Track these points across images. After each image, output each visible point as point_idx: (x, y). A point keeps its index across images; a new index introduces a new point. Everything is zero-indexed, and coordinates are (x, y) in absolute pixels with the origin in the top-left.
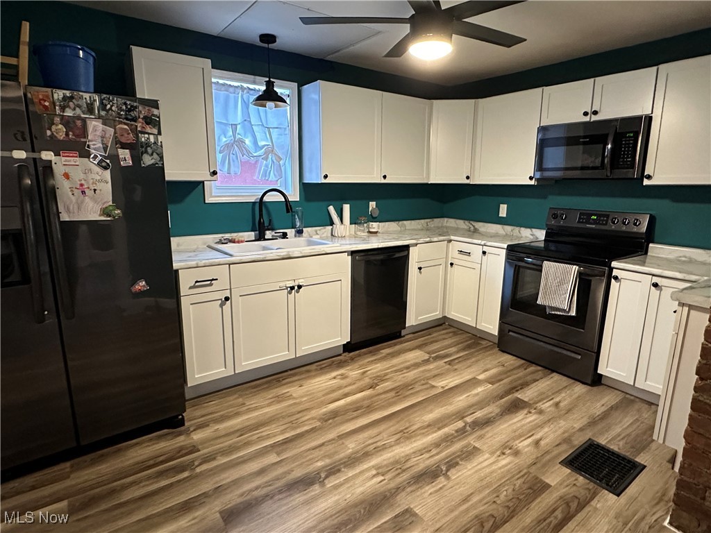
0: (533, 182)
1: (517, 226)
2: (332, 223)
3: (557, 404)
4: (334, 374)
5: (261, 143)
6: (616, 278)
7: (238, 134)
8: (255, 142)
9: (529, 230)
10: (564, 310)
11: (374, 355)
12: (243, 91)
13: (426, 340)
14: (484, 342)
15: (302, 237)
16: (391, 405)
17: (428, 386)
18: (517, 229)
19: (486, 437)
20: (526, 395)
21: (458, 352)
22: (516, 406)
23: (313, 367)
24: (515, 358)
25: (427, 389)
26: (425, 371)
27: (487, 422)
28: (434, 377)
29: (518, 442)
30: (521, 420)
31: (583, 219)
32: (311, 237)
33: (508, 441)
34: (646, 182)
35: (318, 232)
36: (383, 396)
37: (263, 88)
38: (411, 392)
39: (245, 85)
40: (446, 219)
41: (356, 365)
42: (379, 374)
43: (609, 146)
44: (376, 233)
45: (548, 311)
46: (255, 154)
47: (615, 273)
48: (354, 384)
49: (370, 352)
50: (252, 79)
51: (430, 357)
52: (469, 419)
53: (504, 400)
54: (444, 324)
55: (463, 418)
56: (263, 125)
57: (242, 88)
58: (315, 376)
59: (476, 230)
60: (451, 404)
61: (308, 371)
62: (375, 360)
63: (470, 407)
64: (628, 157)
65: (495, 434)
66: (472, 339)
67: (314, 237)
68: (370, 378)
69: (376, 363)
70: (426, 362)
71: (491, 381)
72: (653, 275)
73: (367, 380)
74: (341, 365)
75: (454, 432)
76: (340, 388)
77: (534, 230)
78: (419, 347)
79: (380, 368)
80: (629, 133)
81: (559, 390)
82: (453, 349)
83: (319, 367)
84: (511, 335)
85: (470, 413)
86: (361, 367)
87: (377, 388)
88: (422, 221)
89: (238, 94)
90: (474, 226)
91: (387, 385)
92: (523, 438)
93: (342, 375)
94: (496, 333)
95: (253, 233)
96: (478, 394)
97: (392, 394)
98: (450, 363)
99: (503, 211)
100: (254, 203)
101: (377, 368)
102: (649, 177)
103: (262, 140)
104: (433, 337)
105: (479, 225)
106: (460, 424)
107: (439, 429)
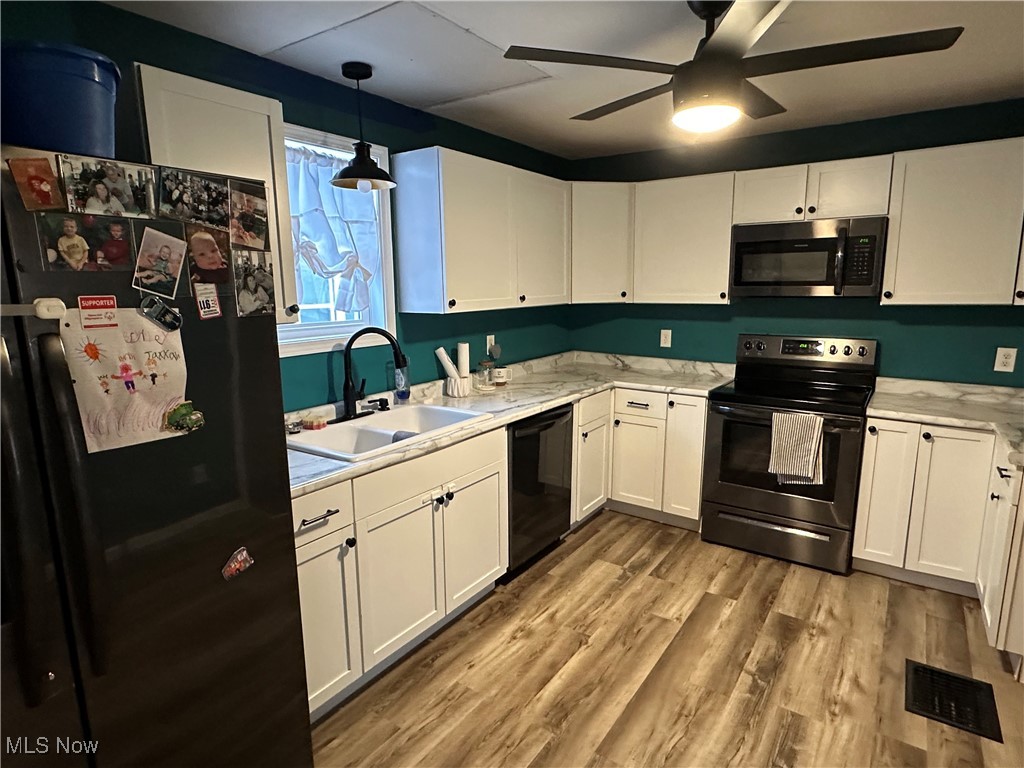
0: (726, 301)
1: (690, 360)
2: (443, 375)
3: (830, 613)
4: (509, 629)
5: (341, 249)
6: (873, 430)
7: (304, 234)
8: (333, 248)
9: (708, 364)
10: (807, 479)
11: (544, 581)
12: (308, 159)
13: (595, 543)
14: (675, 531)
15: (409, 404)
16: (632, 668)
17: (655, 622)
18: (690, 364)
19: (794, 691)
20: (787, 604)
21: (654, 554)
22: (789, 630)
23: (465, 624)
24: (730, 550)
25: (659, 626)
26: (635, 596)
27: (772, 669)
28: (654, 602)
29: (835, 688)
30: (809, 653)
31: (789, 348)
32: (422, 402)
33: (824, 691)
34: (884, 301)
35: (426, 392)
36: (609, 655)
38: (641, 639)
39: (310, 148)
40: (576, 353)
41: (530, 607)
42: (575, 615)
43: (840, 254)
44: (503, 384)
45: (780, 481)
46: (331, 269)
47: (870, 423)
48: (551, 642)
49: (534, 579)
50: (322, 138)
51: (625, 570)
52: (751, 666)
53: (767, 621)
54: (609, 512)
55: (741, 666)
56: (340, 217)
57: (305, 152)
58: (478, 643)
59: (626, 368)
60: (709, 646)
61: (463, 635)
62: (551, 591)
63: (737, 643)
64: (863, 270)
65: (800, 684)
66: (660, 528)
67: (426, 402)
68: (568, 626)
69: (557, 597)
70: (623, 578)
71: (732, 592)
72: (922, 423)
73: (565, 634)
74: (506, 610)
75: (748, 695)
76: (534, 656)
77: (715, 364)
78: (598, 555)
79: (568, 605)
80: (863, 237)
81: (818, 589)
82: (644, 552)
83: (475, 623)
84: (720, 518)
85: (743, 655)
86: (540, 607)
87: (590, 641)
88: (551, 359)
89: (298, 163)
90: (623, 362)
91: (599, 635)
92: (837, 681)
93: (521, 629)
94: (695, 515)
95: (332, 407)
96: (729, 621)
97: (619, 648)
98: (656, 573)
99: (666, 338)
100: (330, 354)
101: (565, 604)
102: (889, 295)
103: (342, 244)
104: (603, 536)
105: (629, 360)
106: (745, 680)
107: (727, 693)
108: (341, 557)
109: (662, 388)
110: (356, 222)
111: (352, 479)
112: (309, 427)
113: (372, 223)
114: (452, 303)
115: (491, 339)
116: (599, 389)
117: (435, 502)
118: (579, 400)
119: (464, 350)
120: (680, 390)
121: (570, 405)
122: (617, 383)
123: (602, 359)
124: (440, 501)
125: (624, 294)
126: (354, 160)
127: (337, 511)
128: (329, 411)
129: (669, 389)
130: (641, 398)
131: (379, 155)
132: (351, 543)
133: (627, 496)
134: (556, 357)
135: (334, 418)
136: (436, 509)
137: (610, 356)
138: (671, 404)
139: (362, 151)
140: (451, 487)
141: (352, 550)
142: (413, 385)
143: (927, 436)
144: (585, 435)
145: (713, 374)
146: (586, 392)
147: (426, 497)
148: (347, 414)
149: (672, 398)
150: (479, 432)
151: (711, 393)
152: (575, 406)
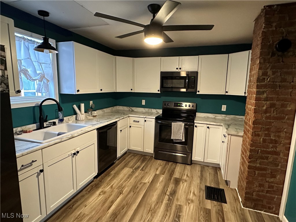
0: (159, 92)
1: (150, 108)
2: (75, 113)
3: (187, 175)
4: (98, 192)
5: (38, 72)
6: (196, 126)
7: (23, 66)
8: (35, 71)
9: (155, 110)
10: (181, 140)
11: (109, 176)
12: (25, 41)
13: (125, 162)
14: (147, 157)
15: (63, 123)
16: (136, 199)
17: (142, 184)
18: (150, 109)
19: (179, 199)
20: (177, 175)
21: (141, 164)
22: (177, 182)
23: (84, 192)
24: (162, 161)
25: (143, 185)
26: (136, 177)
27: (174, 193)
28: (142, 178)
29: (189, 196)
30: (183, 187)
31: (175, 105)
32: (68, 122)
33: (186, 197)
34: (198, 93)
35: (70, 119)
36: (129, 196)
37: (41, 41)
38: (138, 189)
39: (26, 37)
40: (118, 107)
41: (105, 184)
42: (119, 185)
43: (187, 81)
44: (96, 116)
45: (174, 141)
46: (34, 78)
47: (195, 124)
48: (111, 194)
49: (106, 175)
50: (31, 34)
51: (133, 170)
52: (168, 193)
53: (172, 180)
54: (129, 153)
55: (166, 193)
56: (37, 61)
57: (24, 38)
58: (88, 198)
59: (133, 111)
60: (157, 189)
61: (83, 196)
62: (111, 178)
63: (164, 187)
64: (193, 85)
65: (181, 196)
66: (143, 156)
67: (69, 122)
68: (117, 189)
69: (113, 180)
70: (133, 172)
71: (162, 173)
72: (207, 124)
73: (116, 191)
74: (97, 186)
75: (168, 201)
76: (106, 200)
77: (157, 110)
78: (125, 166)
79: (117, 182)
80: (192, 77)
81: (184, 169)
82: (139, 164)
83: (87, 192)
84: (160, 152)
85: (166, 190)
86: (108, 184)
87: (123, 192)
88: (110, 108)
89: (21, 41)
90: (132, 109)
91: (126, 190)
92: (189, 194)
93: (102, 192)
94: (152, 152)
95: (35, 125)
96: (162, 181)
97: (132, 193)
98: (142, 170)
99: (144, 102)
100: (34, 107)
101: (115, 182)
102: (199, 92)
103: (38, 70)
104: (127, 160)
105: (134, 108)
106: (167, 197)
107: (162, 202)
108: (38, 176)
109: (143, 116)
110: (44, 63)
111: (42, 149)
112: (26, 132)
113: (49, 64)
114: (78, 91)
115: (91, 102)
116: (125, 117)
117: (73, 155)
118: (119, 120)
119: (83, 106)
120: (147, 117)
121: (116, 122)
122: (130, 115)
123: (126, 108)
124: (74, 154)
125: (132, 90)
126: (43, 43)
127: (36, 161)
128: (34, 126)
129: (145, 117)
130: (137, 119)
131: (52, 42)
132: (42, 171)
133: (133, 148)
134: (112, 108)
135: (36, 128)
136: (73, 157)
137: (128, 107)
138: (145, 121)
139: (46, 40)
140: (78, 149)
141: (42, 174)
142: (65, 117)
143: (208, 127)
144: (121, 131)
145: (156, 112)
146: (121, 118)
147: (69, 153)
148: (41, 127)
149: (145, 119)
150: (87, 131)
151: (156, 117)
152: (118, 122)
